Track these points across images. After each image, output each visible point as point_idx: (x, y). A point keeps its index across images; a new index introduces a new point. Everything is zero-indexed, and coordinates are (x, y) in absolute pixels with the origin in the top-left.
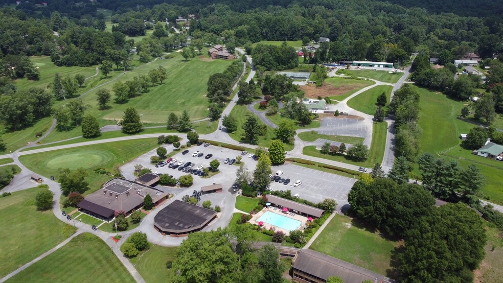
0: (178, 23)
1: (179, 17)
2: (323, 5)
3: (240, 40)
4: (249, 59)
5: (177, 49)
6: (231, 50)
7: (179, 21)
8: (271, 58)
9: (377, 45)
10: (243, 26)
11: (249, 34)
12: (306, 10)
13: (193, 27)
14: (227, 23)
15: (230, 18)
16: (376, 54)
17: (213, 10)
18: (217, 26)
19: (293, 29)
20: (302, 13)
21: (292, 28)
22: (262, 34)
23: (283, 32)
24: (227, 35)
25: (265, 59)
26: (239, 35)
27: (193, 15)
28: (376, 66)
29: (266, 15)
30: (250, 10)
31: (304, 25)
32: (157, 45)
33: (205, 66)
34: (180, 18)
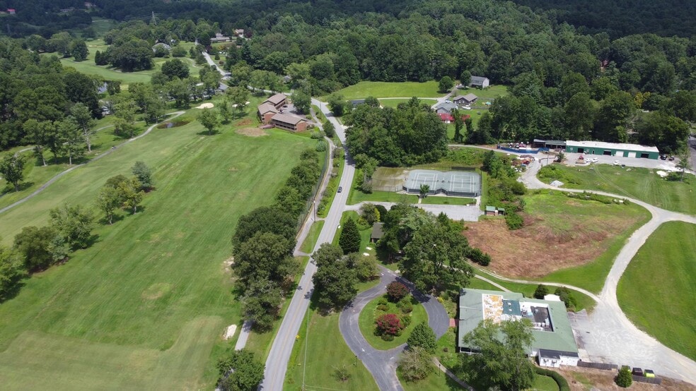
0: (213, 45)
1: (217, 35)
2: (461, 13)
3: (321, 82)
4: (340, 128)
5: (201, 102)
6: (302, 108)
7: (216, 42)
8: (389, 139)
9: (619, 107)
10: (326, 53)
11: (336, 70)
12: (436, 22)
13: (235, 56)
14: (296, 48)
15: (303, 38)
16: (618, 128)
17: (274, 21)
18: (278, 54)
19: (419, 60)
20: (430, 28)
21: (416, 57)
22: (360, 69)
23: (400, 66)
24: (296, 74)
25: (376, 143)
26: (317, 73)
27: (242, 31)
28: (619, 154)
29: (367, 31)
30: (338, 23)
31: (439, 53)
32: (153, 100)
33: (247, 149)
34: (219, 37)
